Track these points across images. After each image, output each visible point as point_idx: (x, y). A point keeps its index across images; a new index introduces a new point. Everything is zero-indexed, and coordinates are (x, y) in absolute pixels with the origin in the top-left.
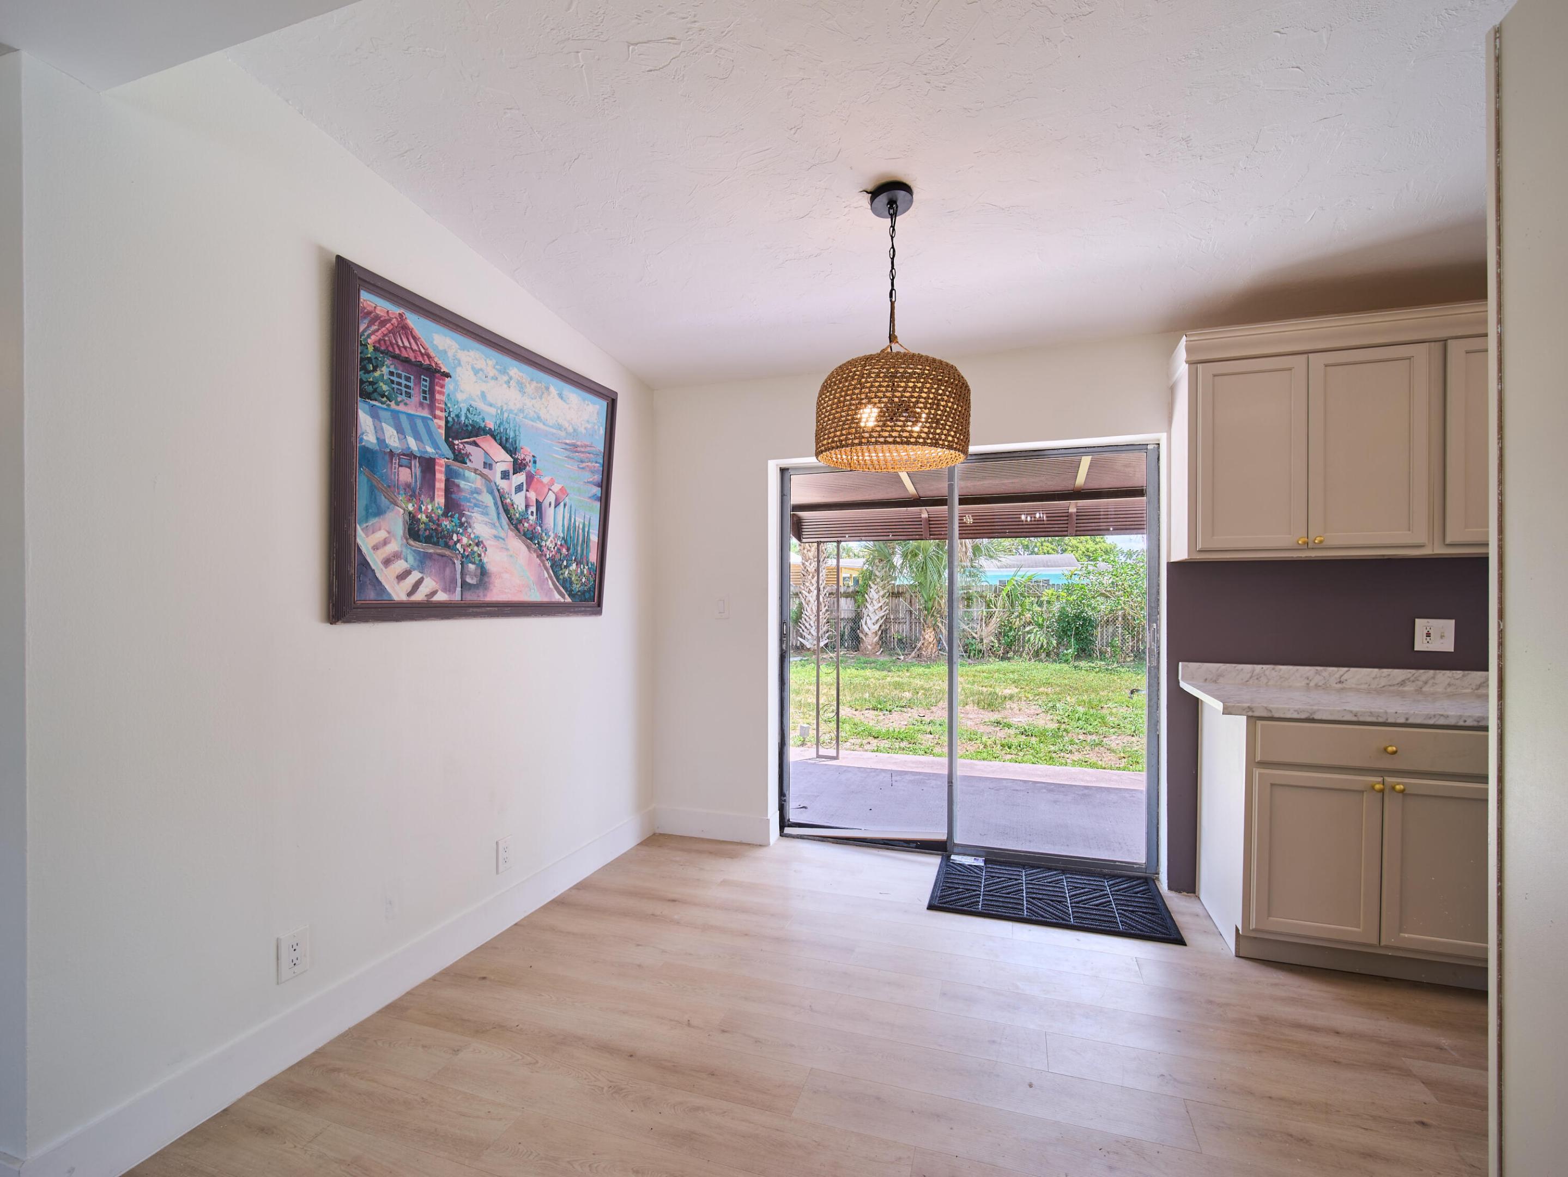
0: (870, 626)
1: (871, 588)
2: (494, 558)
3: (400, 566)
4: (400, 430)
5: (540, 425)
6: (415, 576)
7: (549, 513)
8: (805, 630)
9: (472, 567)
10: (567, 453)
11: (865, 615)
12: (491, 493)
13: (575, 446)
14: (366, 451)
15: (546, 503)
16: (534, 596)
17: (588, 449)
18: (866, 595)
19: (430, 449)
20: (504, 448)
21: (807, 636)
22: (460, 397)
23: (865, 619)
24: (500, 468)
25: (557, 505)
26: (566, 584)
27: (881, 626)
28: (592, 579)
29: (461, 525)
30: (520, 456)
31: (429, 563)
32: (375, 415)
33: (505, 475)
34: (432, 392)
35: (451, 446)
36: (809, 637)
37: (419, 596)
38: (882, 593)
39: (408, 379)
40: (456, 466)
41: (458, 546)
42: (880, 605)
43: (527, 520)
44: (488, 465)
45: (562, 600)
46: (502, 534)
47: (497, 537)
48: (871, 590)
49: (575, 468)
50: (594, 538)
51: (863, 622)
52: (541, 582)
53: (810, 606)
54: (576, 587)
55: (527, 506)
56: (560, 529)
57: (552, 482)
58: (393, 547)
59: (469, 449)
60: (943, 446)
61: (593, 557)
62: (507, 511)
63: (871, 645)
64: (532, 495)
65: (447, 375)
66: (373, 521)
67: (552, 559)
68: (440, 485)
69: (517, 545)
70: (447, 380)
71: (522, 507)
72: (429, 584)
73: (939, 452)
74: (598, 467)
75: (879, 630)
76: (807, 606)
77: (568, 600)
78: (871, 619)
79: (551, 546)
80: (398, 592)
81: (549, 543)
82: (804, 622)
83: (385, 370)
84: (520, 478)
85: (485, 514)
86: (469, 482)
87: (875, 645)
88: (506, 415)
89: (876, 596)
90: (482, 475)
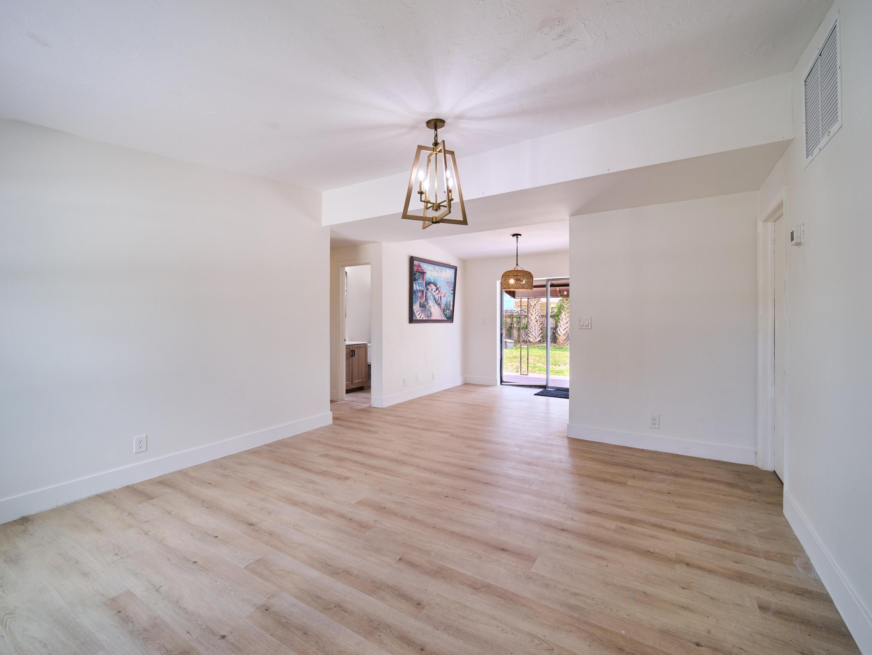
0: (562, 331)
1: (562, 313)
2: (433, 310)
3: (419, 312)
4: (419, 286)
5: (441, 279)
6: (421, 314)
7: (443, 298)
8: (530, 333)
9: (429, 312)
10: (447, 284)
11: (559, 326)
12: (432, 296)
13: (448, 282)
14: (415, 291)
15: (442, 297)
16: (440, 318)
17: (451, 282)
18: (559, 317)
19: (423, 289)
20: (435, 286)
21: (531, 336)
22: (427, 277)
23: (559, 328)
24: (434, 290)
25: (444, 296)
26: (446, 315)
27: (567, 331)
28: (451, 314)
29: (427, 303)
30: (437, 287)
31: (423, 312)
32: (416, 284)
33: (435, 292)
34: (423, 277)
35: (426, 287)
36: (532, 336)
37: (421, 319)
38: (567, 315)
39: (420, 276)
40: (427, 291)
41: (427, 308)
42: (567, 321)
43: (438, 301)
44: (432, 290)
45: (445, 319)
46: (434, 305)
47: (433, 305)
48: (562, 314)
49: (448, 287)
50: (452, 304)
51: (558, 329)
52: (441, 315)
53: (532, 322)
54: (448, 316)
55: (438, 298)
56: (445, 302)
57: (443, 292)
58: (418, 309)
59: (429, 287)
60: (525, 289)
61: (451, 308)
62: (435, 299)
63: (562, 341)
64: (439, 295)
65: (426, 273)
66: (415, 304)
67: (443, 309)
68: (424, 296)
69: (437, 306)
70: (426, 274)
71: (437, 298)
72: (423, 316)
73: (524, 290)
74: (453, 286)
75: (566, 333)
76: (530, 322)
77: (446, 319)
78: (562, 328)
79: (443, 306)
80: (418, 318)
81: (442, 306)
82: (530, 329)
83: (417, 275)
84: (437, 292)
85: (431, 300)
86: (429, 294)
87: (564, 340)
88: (435, 278)
89: (564, 317)
90: (431, 292)
